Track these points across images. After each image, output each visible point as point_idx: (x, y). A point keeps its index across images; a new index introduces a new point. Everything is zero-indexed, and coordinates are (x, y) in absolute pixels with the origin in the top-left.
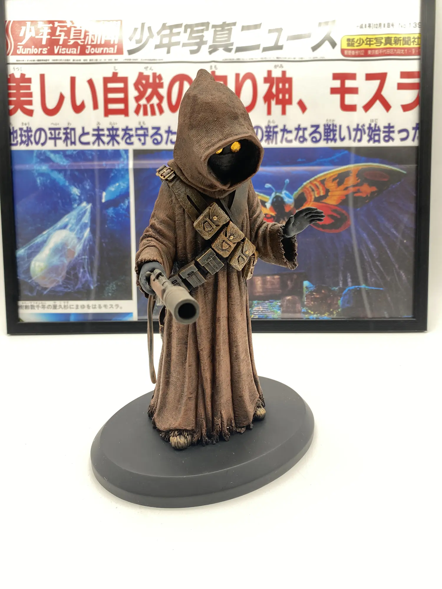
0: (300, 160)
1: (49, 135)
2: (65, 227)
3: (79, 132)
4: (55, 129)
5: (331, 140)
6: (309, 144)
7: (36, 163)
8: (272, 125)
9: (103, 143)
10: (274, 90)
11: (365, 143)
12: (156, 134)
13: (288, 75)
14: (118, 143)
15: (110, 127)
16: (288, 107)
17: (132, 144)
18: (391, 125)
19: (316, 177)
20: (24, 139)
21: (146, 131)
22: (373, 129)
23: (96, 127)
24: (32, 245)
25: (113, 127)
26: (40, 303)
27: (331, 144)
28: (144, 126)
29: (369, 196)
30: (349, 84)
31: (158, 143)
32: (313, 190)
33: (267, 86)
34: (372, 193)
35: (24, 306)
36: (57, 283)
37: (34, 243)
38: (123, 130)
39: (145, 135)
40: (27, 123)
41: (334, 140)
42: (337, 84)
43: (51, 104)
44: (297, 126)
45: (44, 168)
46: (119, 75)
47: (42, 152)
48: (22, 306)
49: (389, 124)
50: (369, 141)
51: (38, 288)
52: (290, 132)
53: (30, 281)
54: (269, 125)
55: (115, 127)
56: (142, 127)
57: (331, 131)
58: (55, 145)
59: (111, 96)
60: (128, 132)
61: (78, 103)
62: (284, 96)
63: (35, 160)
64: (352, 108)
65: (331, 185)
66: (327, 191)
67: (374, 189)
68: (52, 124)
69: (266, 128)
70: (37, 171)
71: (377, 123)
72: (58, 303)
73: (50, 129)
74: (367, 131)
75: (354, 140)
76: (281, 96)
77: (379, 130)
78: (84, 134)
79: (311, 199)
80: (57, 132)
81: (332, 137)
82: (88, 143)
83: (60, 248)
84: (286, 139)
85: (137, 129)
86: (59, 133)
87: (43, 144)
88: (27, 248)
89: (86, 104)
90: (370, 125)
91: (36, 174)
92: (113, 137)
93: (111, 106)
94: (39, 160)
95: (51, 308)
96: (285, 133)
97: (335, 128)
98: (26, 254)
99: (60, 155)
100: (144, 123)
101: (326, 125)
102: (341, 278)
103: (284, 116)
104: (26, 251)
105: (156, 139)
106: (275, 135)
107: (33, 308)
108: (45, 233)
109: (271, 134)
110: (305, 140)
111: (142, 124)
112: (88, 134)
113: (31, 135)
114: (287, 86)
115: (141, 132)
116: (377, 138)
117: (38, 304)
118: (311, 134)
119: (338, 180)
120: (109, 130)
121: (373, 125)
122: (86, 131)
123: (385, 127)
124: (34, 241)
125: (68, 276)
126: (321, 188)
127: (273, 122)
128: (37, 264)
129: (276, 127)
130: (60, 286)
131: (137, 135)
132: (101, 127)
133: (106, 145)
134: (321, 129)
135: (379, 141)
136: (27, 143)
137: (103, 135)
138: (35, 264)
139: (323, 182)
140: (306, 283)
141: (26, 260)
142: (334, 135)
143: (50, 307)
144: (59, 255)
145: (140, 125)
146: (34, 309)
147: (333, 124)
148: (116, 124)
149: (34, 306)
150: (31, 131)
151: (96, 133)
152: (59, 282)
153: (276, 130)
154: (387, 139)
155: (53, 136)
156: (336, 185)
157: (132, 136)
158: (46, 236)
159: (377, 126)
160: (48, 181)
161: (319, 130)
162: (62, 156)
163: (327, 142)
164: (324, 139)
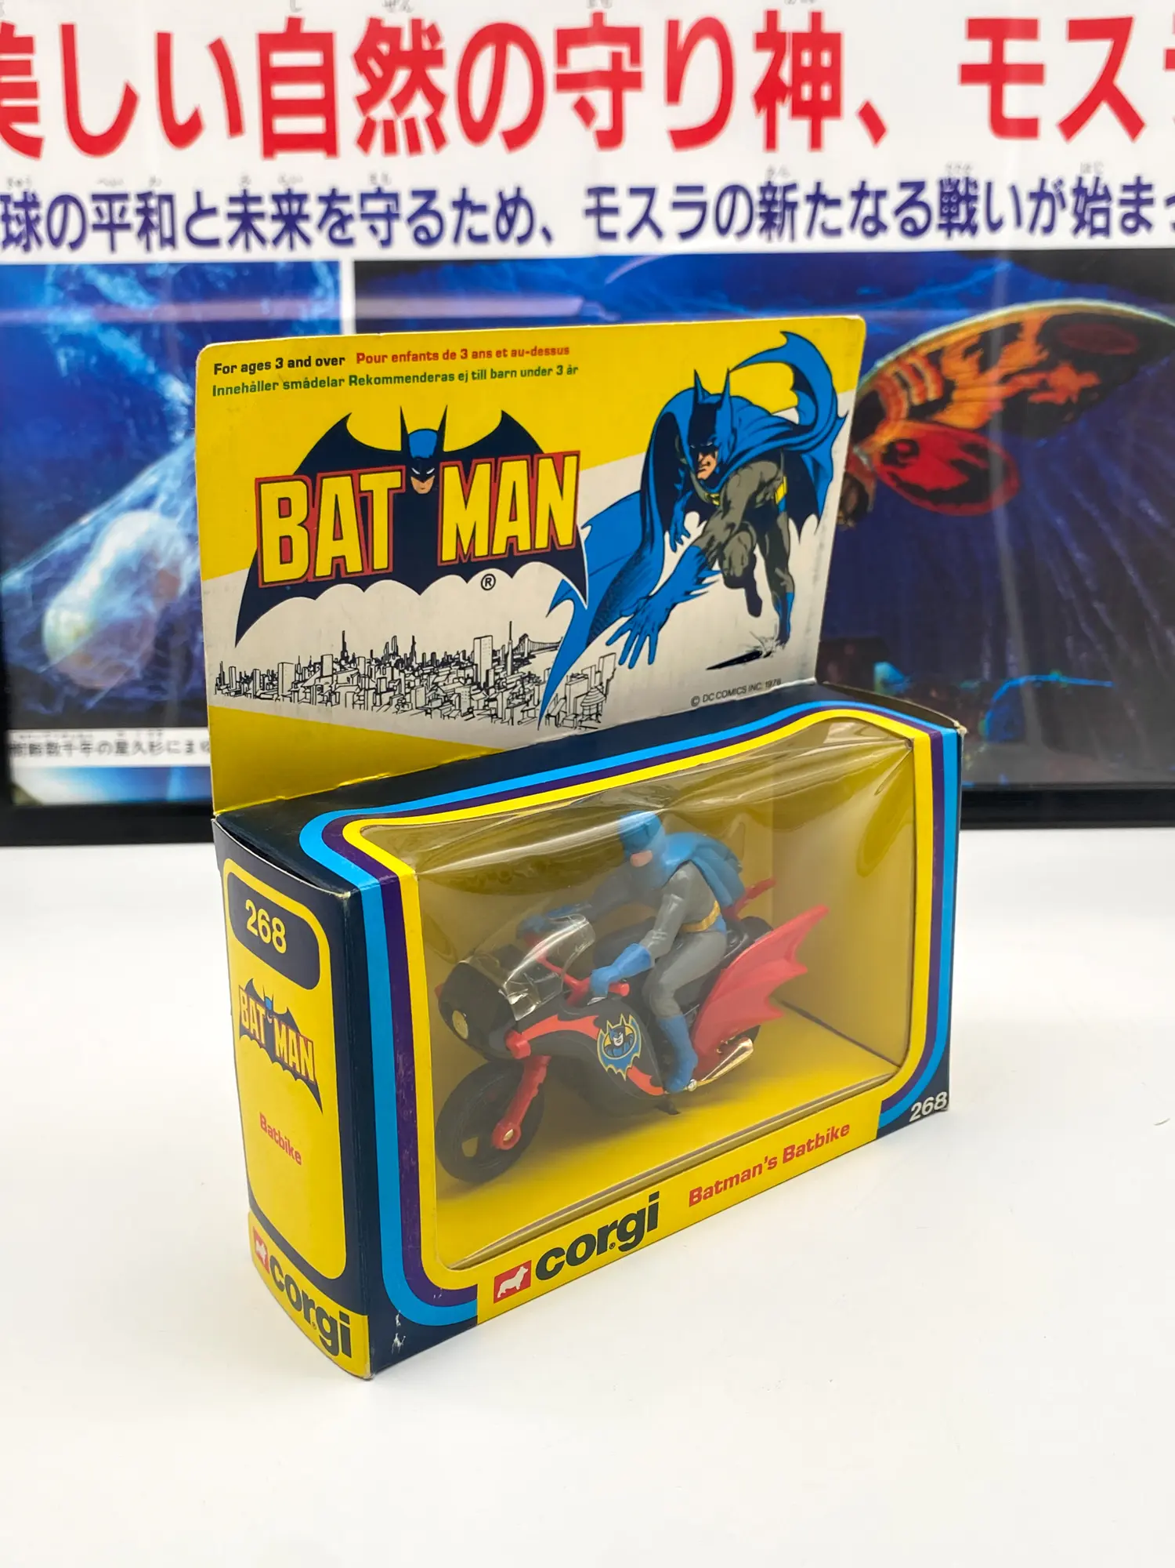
0: (865, 291)
1: (92, 218)
2: (146, 502)
3: (185, 207)
4: (110, 198)
5: (962, 228)
6: (892, 241)
7: (56, 303)
8: (779, 181)
9: (262, 240)
10: (786, 74)
11: (1065, 237)
12: (424, 211)
13: (828, 26)
14: (307, 240)
15: (281, 190)
16: (828, 125)
17: (349, 242)
18: (1145, 181)
19: (914, 343)
20: (15, 229)
21: (392, 203)
22: (1090, 192)
23: (237, 192)
24: (46, 560)
25: (289, 190)
26: (74, 736)
27: (961, 242)
28: (388, 189)
29: (1074, 399)
30: (1016, 52)
31: (430, 241)
32: (905, 385)
33: (766, 57)
34: (1084, 391)
35: (25, 744)
36: (127, 674)
37: (53, 555)
38: (322, 199)
39: (390, 216)
40: (24, 179)
41: (971, 227)
42: (980, 52)
43: (96, 122)
44: (856, 187)
45: (79, 318)
46: (308, 27)
47: (74, 270)
48: (18, 748)
49: (1139, 179)
50: (1076, 230)
51: (67, 690)
52: (836, 203)
53: (42, 669)
54: (769, 183)
55: (298, 189)
56: (379, 189)
57: (960, 199)
58: (113, 247)
59: (281, 92)
60: (338, 205)
61: (182, 116)
62: (816, 92)
63: (50, 293)
64: (1028, 128)
65: (961, 369)
66: (948, 388)
67: (1090, 380)
68: (101, 181)
69: (763, 190)
70: (56, 327)
71: (1101, 176)
72: (131, 735)
73: (96, 197)
74: (1070, 200)
75: (1032, 227)
76: (806, 92)
77: (1107, 196)
78: (201, 212)
79: (899, 413)
80: (117, 206)
81: (962, 218)
82: (214, 242)
83: (134, 568)
84: (823, 225)
85: (364, 197)
86: (123, 211)
87: (75, 245)
88: (30, 568)
89: (206, 119)
90: (1080, 180)
91: (55, 340)
92: (291, 223)
93: (284, 125)
94: (61, 295)
95: (110, 751)
96: (821, 207)
97: (972, 192)
98: (28, 586)
99: (128, 280)
100: (385, 178)
101: (944, 182)
102: (988, 651)
103: (816, 154)
104: (30, 578)
105: (424, 229)
106: (788, 214)
107: (53, 753)
108: (85, 520)
109: (777, 209)
110: (881, 227)
111: (380, 182)
112: (213, 211)
113: (38, 218)
114: (826, 59)
115: (377, 206)
116: (1099, 221)
117: (68, 739)
118: (898, 212)
119: (979, 353)
120: (277, 198)
121: (1088, 183)
122: (207, 204)
123: (1126, 188)
124: (53, 546)
125: (160, 653)
126: (929, 376)
127: (784, 172)
128: (65, 616)
129: (792, 187)
130: (134, 684)
131: (365, 216)
132: (253, 192)
133: (269, 246)
134: (931, 195)
135: (1106, 231)
136: (24, 241)
137: (261, 215)
138: (56, 618)
139: (935, 359)
140: (882, 670)
141: (30, 604)
142: (971, 213)
143: (107, 748)
144: (133, 588)
145: (375, 184)
146: (57, 753)
147: (967, 179)
148: (300, 180)
149: (56, 747)
150: (35, 204)
151: (238, 208)
152: (130, 671)
153: (791, 196)
154: (1130, 223)
155: (106, 221)
156: (975, 367)
157: (350, 217)
158: (89, 530)
159: (1102, 183)
160: (94, 360)
161: (924, 197)
162: (135, 283)
163: (949, 235)
164: (941, 226)
